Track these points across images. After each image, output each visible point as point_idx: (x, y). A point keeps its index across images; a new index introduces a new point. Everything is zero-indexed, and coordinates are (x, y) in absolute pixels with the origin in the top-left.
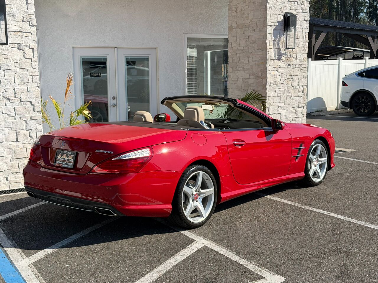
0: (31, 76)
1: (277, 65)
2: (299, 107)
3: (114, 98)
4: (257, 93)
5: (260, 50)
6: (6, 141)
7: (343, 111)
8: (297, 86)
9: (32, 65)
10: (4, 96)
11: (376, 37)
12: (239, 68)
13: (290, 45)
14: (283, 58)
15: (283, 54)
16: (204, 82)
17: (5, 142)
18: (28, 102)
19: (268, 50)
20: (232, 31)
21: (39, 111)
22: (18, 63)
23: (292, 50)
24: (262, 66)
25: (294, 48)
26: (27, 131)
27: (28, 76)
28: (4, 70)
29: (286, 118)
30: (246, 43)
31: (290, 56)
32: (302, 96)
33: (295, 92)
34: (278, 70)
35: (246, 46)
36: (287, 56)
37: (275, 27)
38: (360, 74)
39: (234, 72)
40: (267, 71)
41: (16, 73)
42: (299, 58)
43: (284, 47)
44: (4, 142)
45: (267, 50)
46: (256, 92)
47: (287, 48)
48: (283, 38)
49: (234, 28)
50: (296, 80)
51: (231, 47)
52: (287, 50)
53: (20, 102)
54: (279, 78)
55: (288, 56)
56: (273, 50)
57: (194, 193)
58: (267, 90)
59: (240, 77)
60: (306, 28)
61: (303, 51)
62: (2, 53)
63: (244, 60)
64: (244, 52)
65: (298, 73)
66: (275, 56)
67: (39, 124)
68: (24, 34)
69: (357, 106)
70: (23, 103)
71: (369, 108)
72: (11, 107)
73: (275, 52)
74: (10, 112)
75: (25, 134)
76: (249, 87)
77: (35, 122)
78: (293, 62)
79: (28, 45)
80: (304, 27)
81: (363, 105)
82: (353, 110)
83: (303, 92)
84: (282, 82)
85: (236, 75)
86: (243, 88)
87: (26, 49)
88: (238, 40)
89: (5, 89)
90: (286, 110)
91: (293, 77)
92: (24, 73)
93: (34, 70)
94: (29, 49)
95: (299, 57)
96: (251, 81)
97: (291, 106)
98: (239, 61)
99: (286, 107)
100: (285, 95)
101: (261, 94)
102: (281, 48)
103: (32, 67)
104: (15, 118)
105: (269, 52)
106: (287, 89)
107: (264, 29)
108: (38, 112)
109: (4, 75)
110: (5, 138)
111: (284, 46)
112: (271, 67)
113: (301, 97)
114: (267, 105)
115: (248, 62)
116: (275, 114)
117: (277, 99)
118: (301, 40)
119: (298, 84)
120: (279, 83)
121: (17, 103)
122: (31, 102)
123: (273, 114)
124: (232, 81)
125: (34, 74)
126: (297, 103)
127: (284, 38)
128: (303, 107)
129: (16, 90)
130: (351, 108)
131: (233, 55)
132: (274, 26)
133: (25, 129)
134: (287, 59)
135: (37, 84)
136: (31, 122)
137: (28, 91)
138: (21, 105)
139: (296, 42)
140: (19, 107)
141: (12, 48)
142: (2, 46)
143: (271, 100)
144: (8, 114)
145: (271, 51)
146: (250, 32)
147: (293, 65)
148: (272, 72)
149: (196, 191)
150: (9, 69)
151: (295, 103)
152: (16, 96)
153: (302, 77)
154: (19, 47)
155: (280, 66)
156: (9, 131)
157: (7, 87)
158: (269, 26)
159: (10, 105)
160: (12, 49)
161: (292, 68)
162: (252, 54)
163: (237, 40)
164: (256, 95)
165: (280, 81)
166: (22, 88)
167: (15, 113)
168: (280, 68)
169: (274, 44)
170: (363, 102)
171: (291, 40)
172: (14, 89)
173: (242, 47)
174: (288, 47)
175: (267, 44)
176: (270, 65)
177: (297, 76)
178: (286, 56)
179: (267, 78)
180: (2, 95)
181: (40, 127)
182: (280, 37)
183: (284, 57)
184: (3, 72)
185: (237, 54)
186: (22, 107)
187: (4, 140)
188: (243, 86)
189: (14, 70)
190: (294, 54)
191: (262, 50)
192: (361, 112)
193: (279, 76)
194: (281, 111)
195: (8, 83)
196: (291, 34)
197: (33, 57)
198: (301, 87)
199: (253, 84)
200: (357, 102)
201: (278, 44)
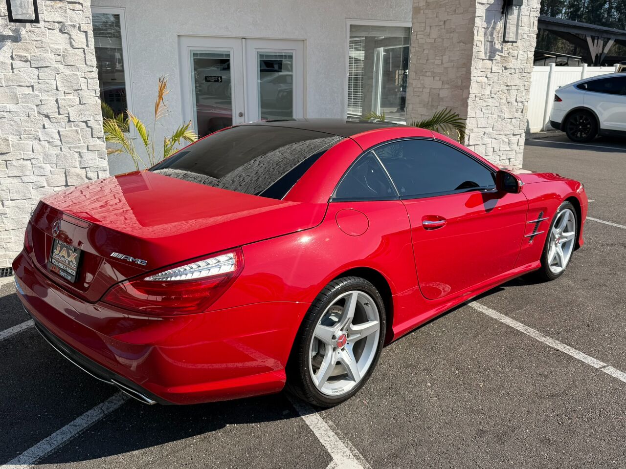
0: (84, 79)
1: (488, 69)
2: (514, 135)
3: (241, 115)
4: (452, 113)
5: (462, 44)
6: (49, 185)
7: (550, 134)
8: (515, 102)
9: (85, 60)
10: (40, 112)
11: (596, 38)
12: (426, 72)
13: (511, 37)
14: (497, 57)
15: (498, 50)
16: (373, 94)
17: (47, 187)
18: (81, 121)
19: (475, 44)
20: (420, 13)
21: (101, 138)
22: (62, 56)
23: (512, 45)
24: (464, 69)
25: (516, 42)
26: (82, 169)
27: (80, 78)
28: (37, 68)
29: (494, 151)
30: (439, 32)
31: (508, 54)
32: (520, 118)
33: (510, 112)
34: (488, 76)
35: (439, 38)
36: (503, 54)
37: (489, 6)
38: (580, 86)
39: (418, 79)
40: (472, 78)
41: (58, 74)
42: (521, 59)
43: (499, 40)
44: (44, 187)
45: (473, 42)
46: (450, 111)
47: (504, 41)
48: (500, 25)
49: (422, 9)
50: (514, 92)
51: (416, 39)
52: (504, 44)
53: (68, 122)
54: (489, 88)
55: (505, 54)
56: (483, 43)
57: (339, 333)
58: (469, 108)
59: (426, 86)
60: (536, 10)
61: (529, 47)
62: (32, 38)
63: (436, 60)
64: (435, 47)
65: (517, 82)
66: (486, 53)
67: (101, 158)
68: (69, 5)
69: (571, 129)
70: (72, 123)
71: (588, 131)
72: (53, 130)
73: (486, 47)
74: (53, 138)
75: (79, 175)
76: (439, 102)
77: (95, 155)
78: (512, 63)
79: (78, 25)
80: (533, 8)
81: (580, 127)
82: (567, 133)
83: (522, 112)
84: (493, 95)
85: (421, 83)
86: (430, 104)
87: (74, 33)
88: (428, 28)
89: (41, 101)
90: (495, 139)
91: (510, 88)
92: (72, 73)
93: (90, 69)
94: (79, 32)
95: (522, 56)
96: (444, 93)
97: (502, 133)
98: (427, 60)
99: (495, 134)
100: (495, 116)
101: (458, 115)
102: (495, 41)
103: (86, 64)
104: (61, 148)
105: (476, 46)
106: (499, 106)
107: (471, 9)
108: (98, 138)
109: (38, 76)
110: (46, 180)
111: (499, 38)
112: (479, 70)
113: (518, 119)
114: (466, 131)
115: (442, 62)
116: (477, 145)
117: (482, 122)
118: (526, 29)
119: (516, 99)
120: (487, 96)
121: (63, 124)
122: (86, 122)
123: (474, 145)
124: (414, 91)
125: (90, 75)
126: (512, 128)
127: (502, 25)
128: (521, 134)
129: (59, 101)
130: (563, 131)
131: (418, 51)
132: (488, 4)
133: (78, 166)
134: (503, 58)
135: (95, 92)
136: (88, 156)
137: (80, 103)
138: (71, 127)
139: (520, 31)
140: (66, 130)
141: (49, 29)
142: (31, 26)
143: (473, 122)
144: (48, 142)
145: (480, 45)
146: (448, 15)
147: (511, 68)
148: (479, 79)
149: (342, 330)
150: (45, 66)
151: (509, 128)
152: (61, 112)
153: (522, 88)
154: (62, 27)
155: (491, 69)
156: (52, 169)
157: (44, 96)
158: (480, 3)
159: (52, 127)
160: (50, 31)
161: (510, 73)
162: (448, 49)
163: (426, 27)
164: (450, 116)
165: (489, 93)
166: (70, 99)
167: (61, 141)
168: (491, 72)
169: (485, 34)
170: (580, 124)
171: (511, 29)
172: (57, 101)
173: (434, 40)
174: (506, 39)
175: (474, 34)
176: (477, 68)
177: (515, 86)
178: (501, 54)
179: (470, 89)
180: (36, 110)
181: (105, 164)
182: (495, 23)
183: (498, 55)
184: (36, 72)
185: (424, 50)
186: (72, 130)
187: (45, 184)
188: (430, 100)
189: (55, 68)
190: (515, 51)
191: (466, 44)
192: (577, 136)
193: (489, 85)
194: (487, 140)
195: (45, 91)
196: (512, 18)
197: (87, 46)
198: (520, 104)
199: (447, 97)
200: (572, 124)
201: (492, 35)
